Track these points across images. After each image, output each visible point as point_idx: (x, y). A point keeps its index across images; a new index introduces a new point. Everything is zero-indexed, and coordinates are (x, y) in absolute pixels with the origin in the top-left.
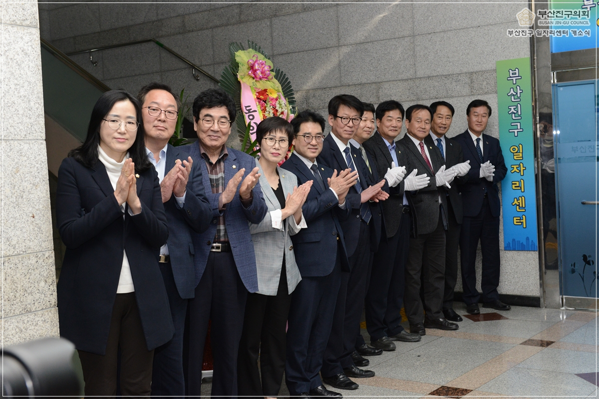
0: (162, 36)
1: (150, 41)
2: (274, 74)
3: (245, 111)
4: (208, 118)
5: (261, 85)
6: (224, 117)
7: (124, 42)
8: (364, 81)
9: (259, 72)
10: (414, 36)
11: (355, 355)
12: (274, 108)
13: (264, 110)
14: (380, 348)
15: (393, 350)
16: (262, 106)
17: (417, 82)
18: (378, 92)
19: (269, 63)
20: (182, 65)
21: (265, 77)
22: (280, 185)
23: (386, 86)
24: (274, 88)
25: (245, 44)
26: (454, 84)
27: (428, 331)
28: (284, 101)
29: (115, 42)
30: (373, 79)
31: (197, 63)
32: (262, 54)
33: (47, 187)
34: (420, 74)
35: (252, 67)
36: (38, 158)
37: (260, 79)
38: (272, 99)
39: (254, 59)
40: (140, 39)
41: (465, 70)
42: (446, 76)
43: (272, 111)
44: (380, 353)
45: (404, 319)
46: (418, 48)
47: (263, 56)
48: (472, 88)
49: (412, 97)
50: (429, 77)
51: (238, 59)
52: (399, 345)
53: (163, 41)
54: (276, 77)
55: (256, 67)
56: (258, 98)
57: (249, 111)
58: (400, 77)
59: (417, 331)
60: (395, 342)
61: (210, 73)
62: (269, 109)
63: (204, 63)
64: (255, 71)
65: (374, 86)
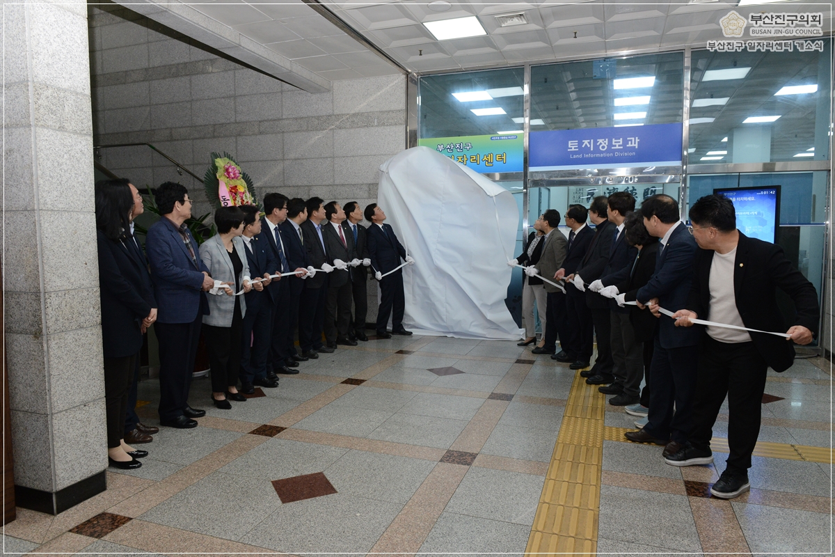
0: (154, 142)
1: (145, 144)
2: (241, 175)
3: (221, 199)
5: (233, 183)
7: (124, 143)
8: (300, 184)
9: (232, 174)
10: (334, 158)
11: (290, 360)
12: (242, 199)
13: (235, 200)
14: (307, 356)
15: (317, 358)
16: (233, 197)
17: (335, 187)
18: (309, 192)
19: (238, 168)
20: (169, 163)
21: (235, 177)
22: (234, 248)
23: (315, 188)
24: (242, 187)
25: (222, 154)
26: (358, 190)
27: (338, 346)
28: (248, 195)
29: (117, 143)
30: (306, 183)
31: (181, 163)
32: (234, 161)
33: (96, 244)
34: (337, 182)
35: (227, 170)
36: (90, 224)
37: (232, 178)
38: (240, 193)
39: (229, 165)
40: (137, 142)
41: (365, 182)
42: (354, 185)
43: (240, 201)
44: (307, 360)
45: (324, 339)
46: (336, 166)
47: (234, 164)
48: (370, 193)
49: (331, 197)
50: (342, 185)
51: (217, 164)
52: (321, 355)
53: (154, 145)
54: (243, 178)
55: (230, 170)
56: (231, 191)
57: (224, 199)
58: (324, 183)
59: (331, 347)
60: (319, 354)
61: (190, 171)
62: (238, 199)
63: (186, 163)
64: (228, 173)
65: (306, 188)
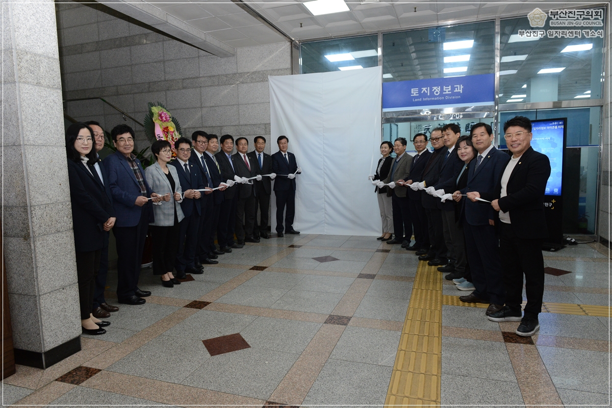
0: (105, 96)
1: (98, 98)
2: (171, 119)
3: (157, 137)
4: (122, 139)
5: (165, 125)
6: (130, 137)
7: (82, 98)
8: (214, 125)
9: (164, 118)
10: (239, 105)
11: (211, 254)
12: (172, 136)
13: (167, 137)
14: (224, 250)
15: (231, 252)
16: (166, 135)
17: (240, 127)
18: (221, 131)
19: (169, 113)
20: (117, 112)
21: (167, 120)
22: (169, 172)
23: (225, 128)
24: (172, 127)
25: (156, 104)
26: (257, 128)
27: (246, 243)
28: (177, 133)
29: (77, 98)
30: (218, 124)
31: (125, 111)
32: (165, 109)
33: (67, 170)
34: (241, 123)
35: (160, 115)
36: (62, 155)
37: (165, 121)
38: (171, 132)
39: (162, 111)
40: (92, 97)
41: (263, 122)
42: (254, 125)
43: (171, 138)
44: (223, 254)
45: (235, 238)
46: (240, 111)
47: (165, 110)
48: (266, 131)
49: (238, 134)
50: (246, 125)
51: (153, 111)
52: (234, 250)
53: (106, 99)
54: (172, 121)
55: (163, 115)
56: (164, 131)
57: (159, 137)
58: (232, 124)
59: (241, 244)
60: (232, 249)
61: (132, 117)
62: (170, 136)
63: (129, 112)
64: (162, 117)
65: (219, 128)
